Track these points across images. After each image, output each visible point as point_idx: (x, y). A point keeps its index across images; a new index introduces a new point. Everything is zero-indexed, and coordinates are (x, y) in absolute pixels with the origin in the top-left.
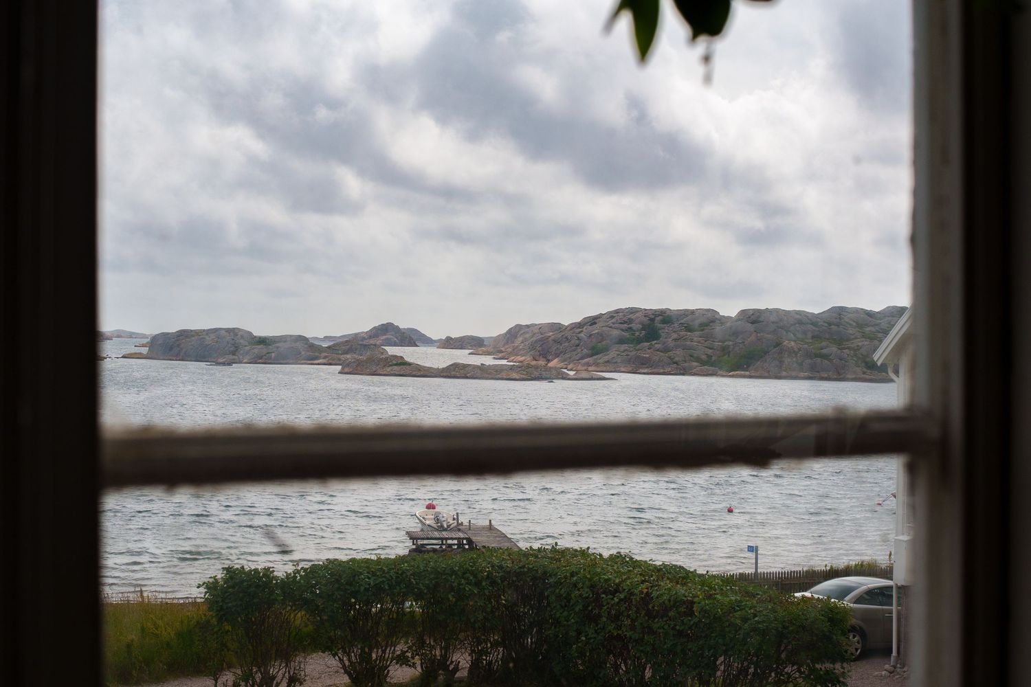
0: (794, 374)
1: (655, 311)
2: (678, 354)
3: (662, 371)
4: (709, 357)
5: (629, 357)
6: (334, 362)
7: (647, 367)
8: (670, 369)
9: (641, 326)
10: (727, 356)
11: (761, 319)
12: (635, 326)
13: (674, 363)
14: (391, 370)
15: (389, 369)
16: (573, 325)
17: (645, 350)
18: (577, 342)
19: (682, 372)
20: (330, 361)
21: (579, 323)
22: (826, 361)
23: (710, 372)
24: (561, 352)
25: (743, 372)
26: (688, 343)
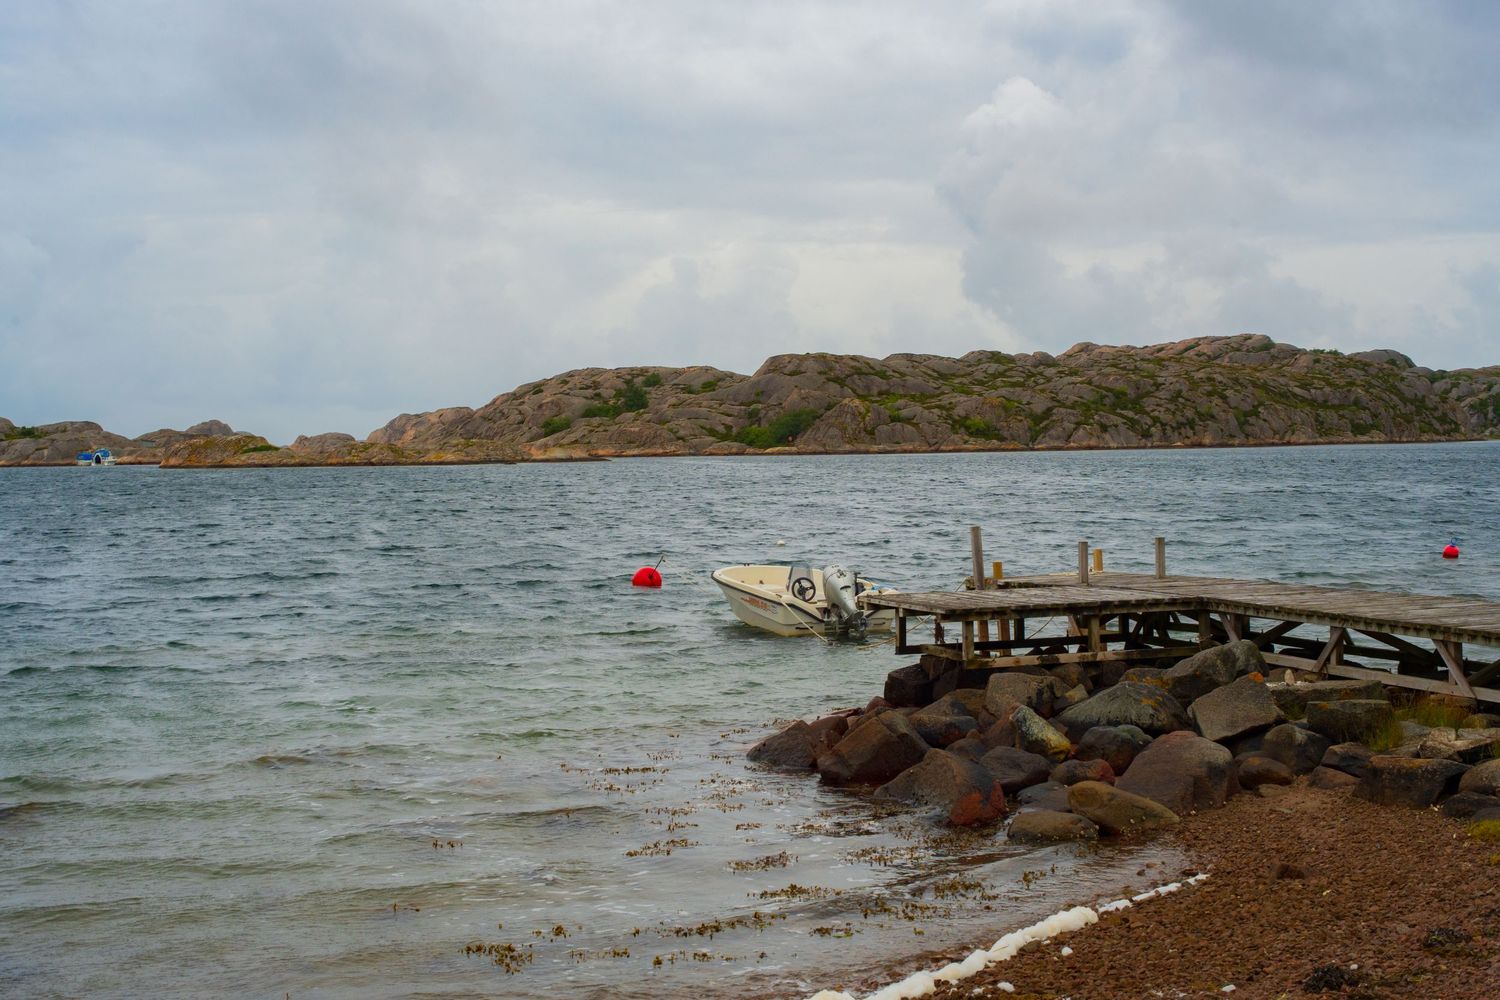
0: (863, 447)
1: (632, 369)
2: (683, 425)
3: (661, 451)
4: (729, 428)
5: (609, 433)
6: (145, 460)
7: (638, 447)
8: (673, 448)
9: (614, 393)
10: (756, 425)
11: (803, 369)
12: (606, 392)
13: (679, 438)
14: (249, 459)
15: (244, 457)
16: (505, 398)
17: (630, 422)
18: (520, 418)
19: (691, 451)
20: (139, 459)
21: (514, 394)
22: (910, 427)
23: (734, 450)
24: (496, 433)
25: (787, 448)
26: (696, 409)
